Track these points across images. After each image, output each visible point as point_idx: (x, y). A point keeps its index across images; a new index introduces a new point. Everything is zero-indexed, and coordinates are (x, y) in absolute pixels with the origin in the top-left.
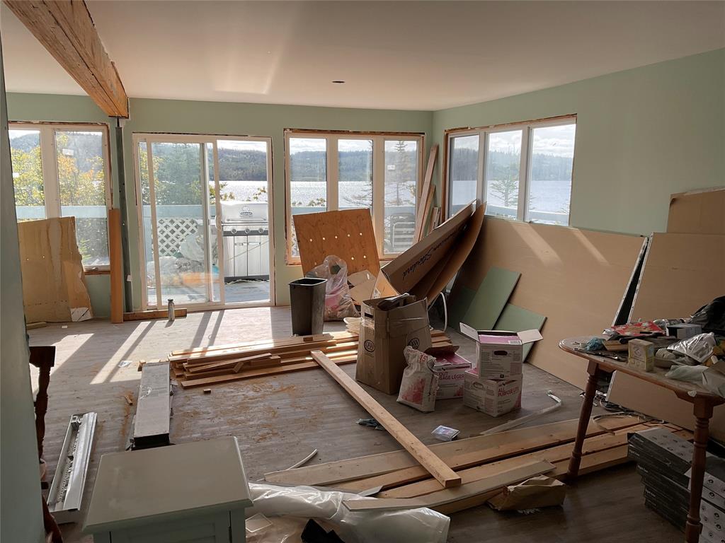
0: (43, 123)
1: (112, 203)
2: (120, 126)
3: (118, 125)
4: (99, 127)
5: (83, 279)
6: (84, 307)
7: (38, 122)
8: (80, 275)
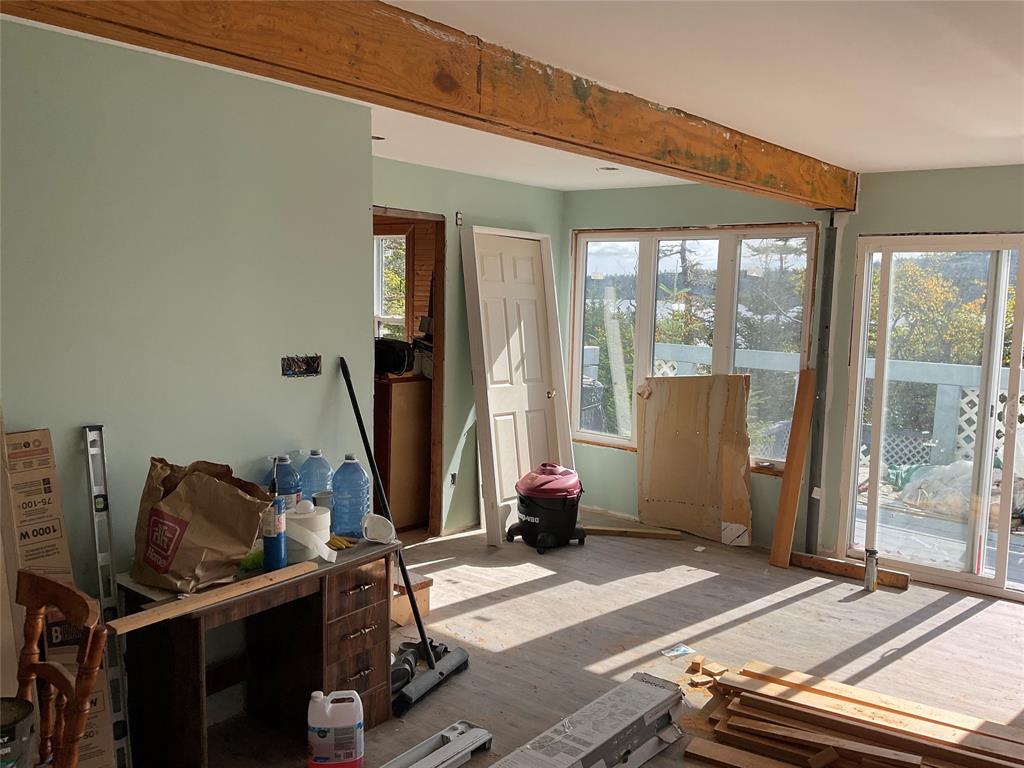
0: (722, 227)
1: (809, 359)
2: (835, 226)
3: (832, 224)
4: (804, 230)
5: (747, 479)
6: (740, 523)
7: (716, 226)
8: (743, 471)
